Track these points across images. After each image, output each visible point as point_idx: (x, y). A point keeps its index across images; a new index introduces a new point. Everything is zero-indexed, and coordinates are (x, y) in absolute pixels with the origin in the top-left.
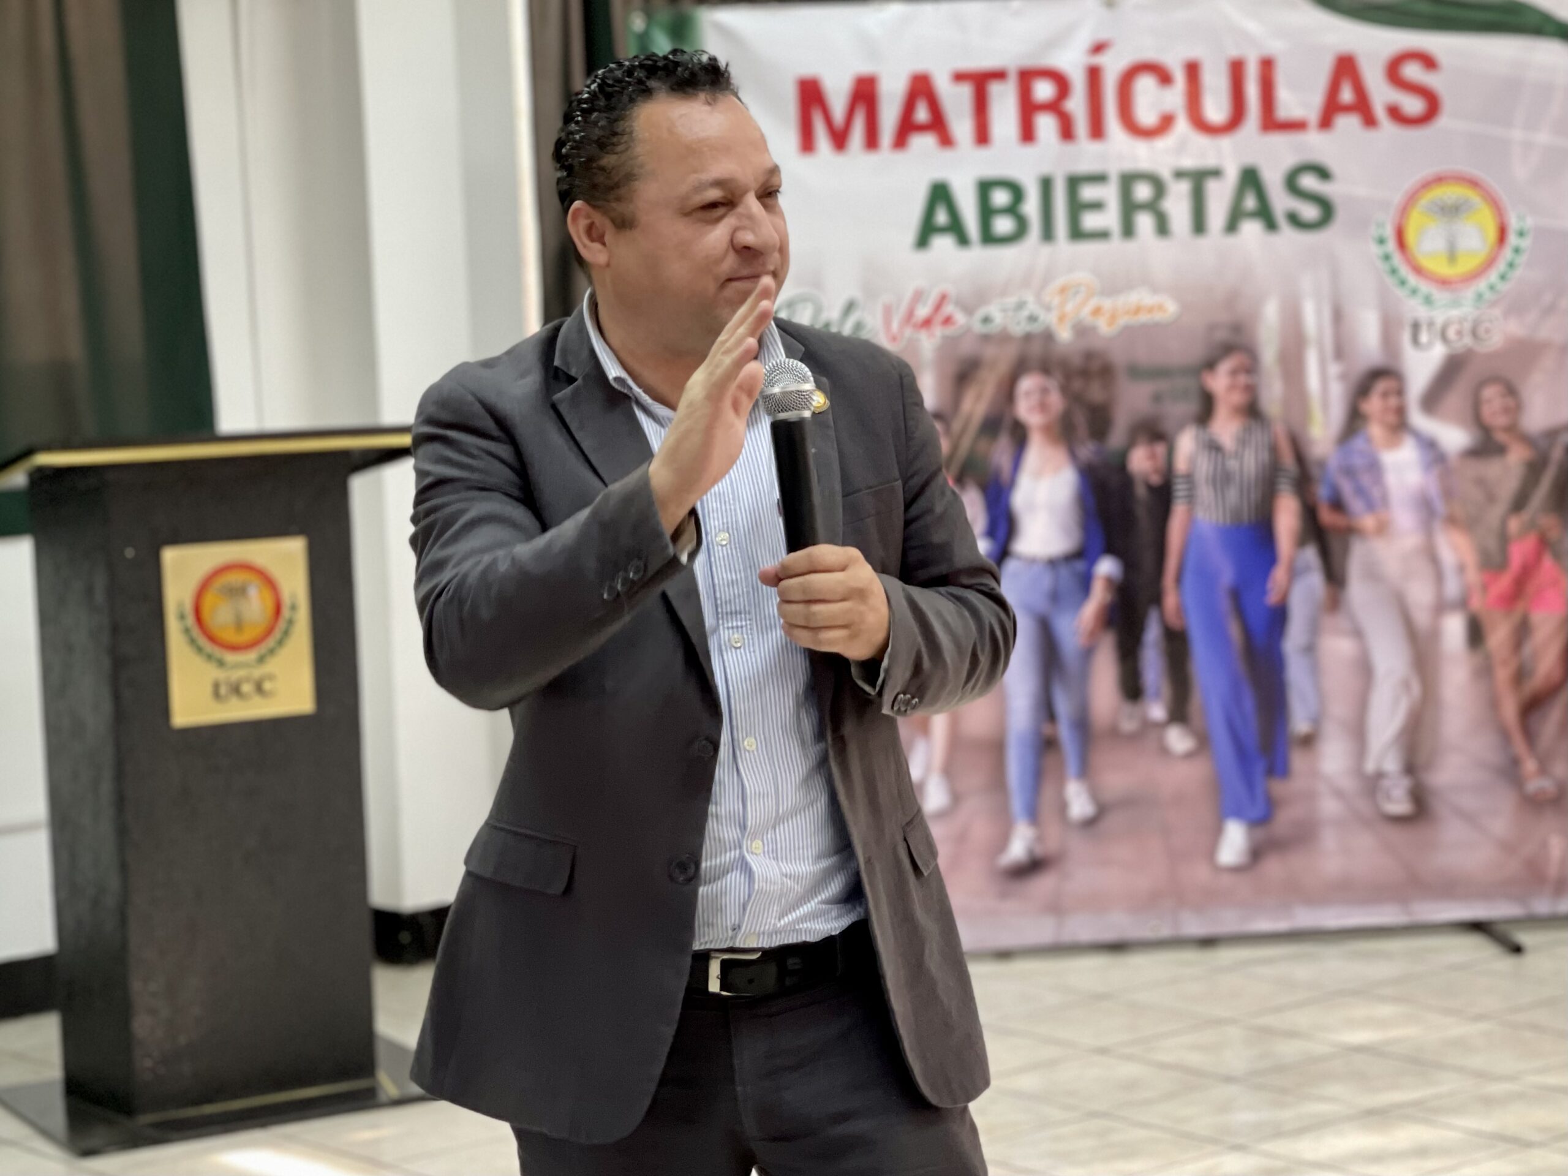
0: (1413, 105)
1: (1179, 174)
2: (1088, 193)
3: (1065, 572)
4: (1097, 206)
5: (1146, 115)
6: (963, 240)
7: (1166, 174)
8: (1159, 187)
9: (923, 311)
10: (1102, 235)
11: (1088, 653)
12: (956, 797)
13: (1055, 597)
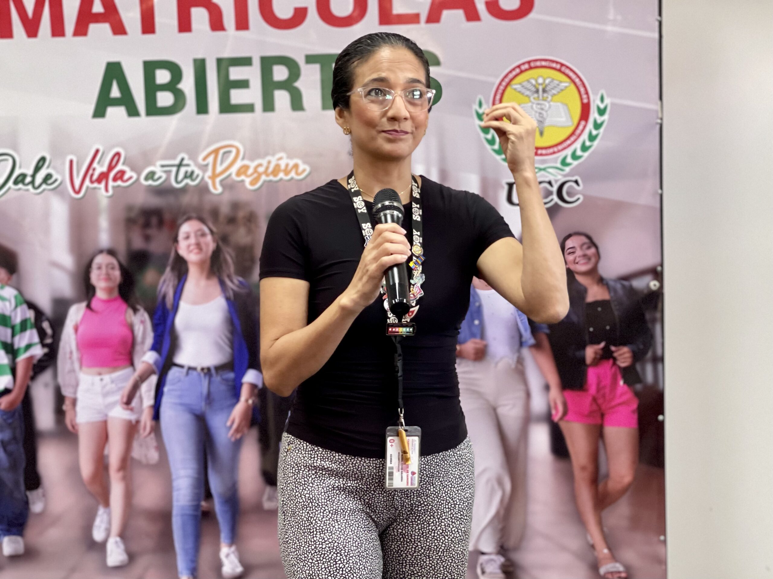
1: (310, 59)
2: (236, 73)
3: (217, 379)
4: (243, 84)
6: (133, 112)
9: (100, 168)
10: (249, 108)
11: (237, 445)
12: (132, 556)
13: (209, 398)
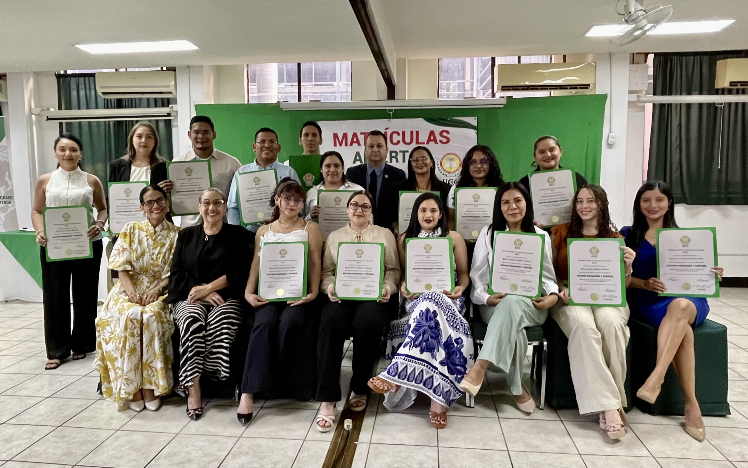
0: (445, 140)
5: (395, 141)
7: (398, 152)
8: (397, 154)
